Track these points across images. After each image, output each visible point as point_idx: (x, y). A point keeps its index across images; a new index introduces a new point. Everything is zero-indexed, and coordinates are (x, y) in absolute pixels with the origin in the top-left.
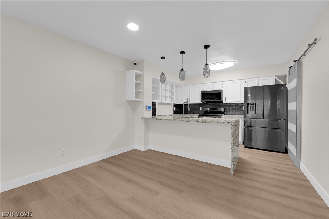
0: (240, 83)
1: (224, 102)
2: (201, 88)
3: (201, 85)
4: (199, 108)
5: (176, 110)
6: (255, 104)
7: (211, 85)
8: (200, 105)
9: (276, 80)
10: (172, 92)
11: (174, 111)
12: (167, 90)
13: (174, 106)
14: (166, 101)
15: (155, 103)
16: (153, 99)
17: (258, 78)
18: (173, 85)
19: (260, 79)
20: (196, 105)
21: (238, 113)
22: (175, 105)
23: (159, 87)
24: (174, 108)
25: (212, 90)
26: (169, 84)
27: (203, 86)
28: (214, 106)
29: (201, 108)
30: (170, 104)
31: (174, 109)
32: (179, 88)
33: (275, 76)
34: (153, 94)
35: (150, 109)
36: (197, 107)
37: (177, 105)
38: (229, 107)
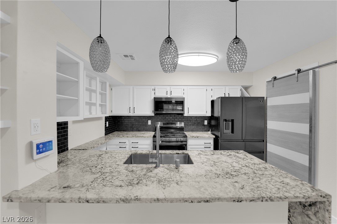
0: (206, 90)
1: (186, 114)
2: (153, 92)
3: (153, 87)
4: (147, 122)
5: (108, 127)
6: (233, 121)
7: (168, 89)
8: (149, 118)
10: (103, 95)
11: (105, 130)
13: (106, 121)
14: (91, 113)
15: (66, 123)
16: (59, 114)
17: (225, 87)
18: (106, 83)
19: (227, 88)
20: (143, 118)
21: (199, 129)
22: (107, 119)
23: (77, 82)
24: (106, 123)
25: (169, 96)
26: (98, 79)
27: (156, 89)
28: (170, 119)
29: (150, 122)
30: (99, 119)
31: (106, 126)
32: (113, 89)
34: (59, 100)
35: (48, 148)
36: (144, 120)
37: (110, 118)
38: (188, 120)
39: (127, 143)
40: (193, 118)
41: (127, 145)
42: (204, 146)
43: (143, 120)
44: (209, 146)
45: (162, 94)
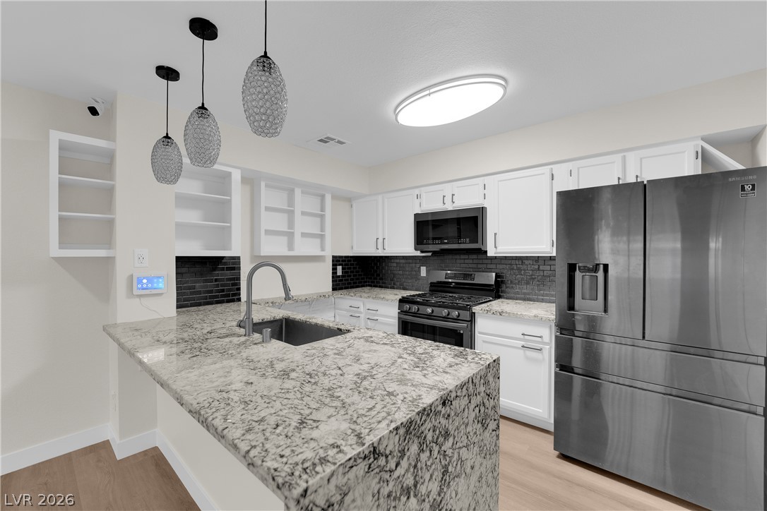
0: (550, 177)
1: (491, 252)
2: (417, 202)
3: (417, 191)
4: (419, 271)
5: (343, 276)
7: (448, 190)
8: (417, 261)
9: (705, 157)
10: (318, 217)
12: (293, 212)
13: (335, 265)
14: (292, 249)
19: (632, 158)
20: (411, 261)
21: (547, 295)
23: (230, 201)
24: (334, 269)
25: (449, 207)
26: (298, 191)
27: (424, 196)
28: (464, 264)
29: (424, 271)
31: (334, 273)
32: (354, 205)
33: (703, 139)
35: (155, 285)
36: (414, 265)
37: (350, 261)
38: (513, 269)
39: (362, 309)
40: (526, 262)
41: (361, 313)
42: (523, 343)
43: (411, 265)
44: (539, 346)
45: (434, 203)
